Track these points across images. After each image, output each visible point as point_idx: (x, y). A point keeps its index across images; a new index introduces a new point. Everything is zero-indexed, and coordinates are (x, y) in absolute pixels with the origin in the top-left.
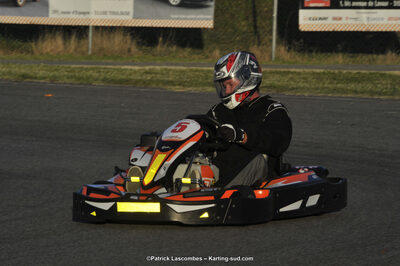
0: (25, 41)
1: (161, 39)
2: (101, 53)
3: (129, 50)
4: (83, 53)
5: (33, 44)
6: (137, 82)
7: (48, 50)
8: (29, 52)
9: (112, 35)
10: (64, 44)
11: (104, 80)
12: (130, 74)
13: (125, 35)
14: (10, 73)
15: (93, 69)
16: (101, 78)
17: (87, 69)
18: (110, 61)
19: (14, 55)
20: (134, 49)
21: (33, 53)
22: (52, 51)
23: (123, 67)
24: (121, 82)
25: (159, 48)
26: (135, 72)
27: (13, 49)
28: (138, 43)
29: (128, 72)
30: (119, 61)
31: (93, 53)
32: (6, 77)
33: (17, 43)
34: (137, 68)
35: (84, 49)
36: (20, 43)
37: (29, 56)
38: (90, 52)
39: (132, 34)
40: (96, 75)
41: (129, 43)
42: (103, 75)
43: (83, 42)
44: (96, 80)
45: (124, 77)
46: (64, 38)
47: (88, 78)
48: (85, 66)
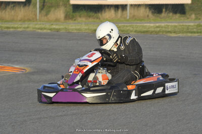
0: (96, 13)
1: (164, 10)
2: (134, 18)
3: (148, 16)
4: (125, 18)
5: (100, 14)
6: (152, 32)
7: (107, 17)
8: (97, 18)
9: (139, 8)
10: (115, 14)
11: (136, 31)
12: (149, 28)
13: (146, 8)
14: (89, 29)
15: (130, 26)
16: (134, 30)
17: (127, 26)
18: (138, 22)
19: (91, 20)
20: (150, 15)
21: (100, 19)
22: (109, 17)
23: (145, 25)
24: (144, 32)
25: (163, 15)
26: (151, 27)
27: (90, 17)
28: (152, 12)
29: (148, 27)
30: (143, 21)
31: (130, 18)
32: (87, 31)
33: (92, 14)
34: (152, 25)
35: (125, 16)
36: (93, 14)
37: (98, 20)
38: (128, 18)
39: (149, 8)
40: (131, 29)
41: (148, 12)
42: (135, 29)
43: (124, 12)
44: (132, 31)
45: (145, 30)
46: (115, 11)
47: (128, 30)
48: (126, 25)
